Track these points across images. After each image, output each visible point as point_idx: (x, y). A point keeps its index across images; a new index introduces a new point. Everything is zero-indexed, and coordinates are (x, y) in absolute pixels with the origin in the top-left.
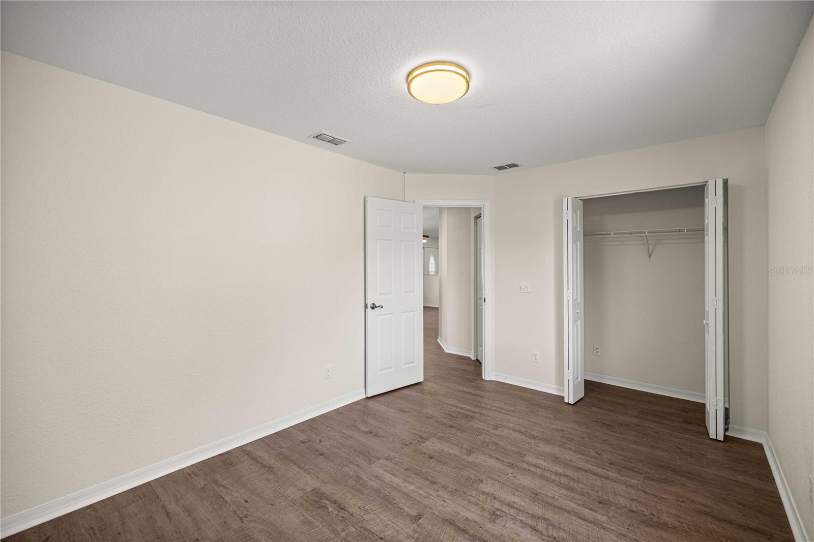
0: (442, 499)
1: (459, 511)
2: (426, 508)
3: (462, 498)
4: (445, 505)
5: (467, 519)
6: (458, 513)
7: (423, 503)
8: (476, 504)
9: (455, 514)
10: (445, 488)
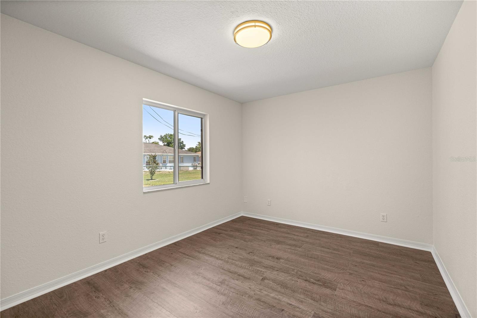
0: (251, 289)
1: (242, 283)
2: (260, 284)
3: (239, 291)
4: (249, 286)
5: (237, 280)
6: (242, 282)
7: (262, 286)
8: (231, 288)
9: (243, 282)
10: (250, 297)
